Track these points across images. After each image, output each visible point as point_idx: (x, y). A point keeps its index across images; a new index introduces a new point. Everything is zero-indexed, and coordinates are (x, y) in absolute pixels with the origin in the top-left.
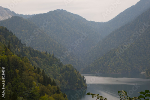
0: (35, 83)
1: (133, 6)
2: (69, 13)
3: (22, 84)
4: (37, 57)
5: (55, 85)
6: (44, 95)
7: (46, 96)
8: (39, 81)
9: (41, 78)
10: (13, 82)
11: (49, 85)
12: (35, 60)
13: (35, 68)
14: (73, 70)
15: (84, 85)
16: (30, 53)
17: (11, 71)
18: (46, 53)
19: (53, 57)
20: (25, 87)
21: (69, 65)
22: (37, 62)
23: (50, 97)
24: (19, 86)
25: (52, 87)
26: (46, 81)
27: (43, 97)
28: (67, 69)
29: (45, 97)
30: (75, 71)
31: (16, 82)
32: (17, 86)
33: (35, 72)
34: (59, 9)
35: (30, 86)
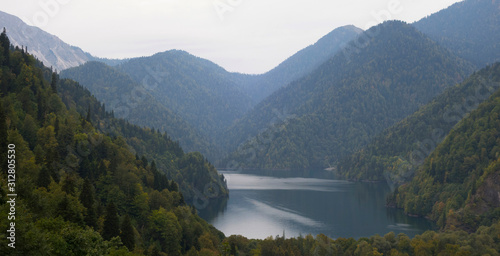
0: (140, 186)
1: (311, 46)
2: (192, 57)
3: (117, 187)
4: (135, 139)
5: (176, 191)
6: (158, 209)
7: (162, 210)
8: (145, 182)
9: (151, 177)
10: (98, 183)
11: (166, 190)
12: (132, 144)
13: (137, 158)
14: (202, 163)
15: (224, 191)
16: (123, 130)
17: (95, 162)
18: (153, 131)
19: (165, 137)
20: (121, 194)
21: (196, 154)
22: (134, 147)
23: (168, 213)
24: (111, 192)
25: (171, 194)
26: (159, 183)
27: (155, 212)
28: (192, 160)
29: (160, 212)
30: (207, 165)
31: (104, 183)
32: (106, 191)
33: (138, 166)
34: (174, 50)
35: (133, 193)
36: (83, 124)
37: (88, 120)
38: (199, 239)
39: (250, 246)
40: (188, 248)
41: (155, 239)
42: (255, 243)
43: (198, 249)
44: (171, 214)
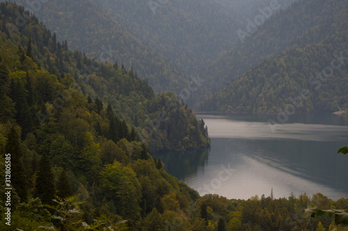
0: (90, 135)
3: (61, 137)
5: (139, 140)
6: (112, 163)
7: (116, 165)
8: (99, 131)
9: (105, 124)
10: (39, 132)
11: (124, 140)
12: (91, 83)
13: (90, 101)
15: (204, 140)
16: (79, 67)
17: (36, 106)
18: (116, 66)
19: (131, 74)
20: (67, 144)
21: (170, 95)
22: (93, 86)
23: (125, 168)
24: (54, 142)
25: (130, 145)
26: (117, 131)
27: (108, 167)
28: (163, 102)
29: (114, 167)
30: (183, 108)
31: (47, 131)
32: (49, 142)
33: (91, 110)
35: (81, 143)
36: (23, 59)
37: (29, 54)
38: (163, 199)
39: (229, 208)
40: (149, 210)
41: (108, 199)
42: (235, 204)
43: (161, 210)
44: (129, 169)
